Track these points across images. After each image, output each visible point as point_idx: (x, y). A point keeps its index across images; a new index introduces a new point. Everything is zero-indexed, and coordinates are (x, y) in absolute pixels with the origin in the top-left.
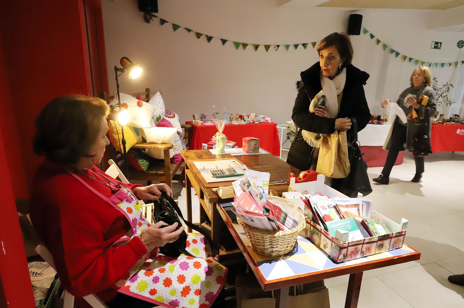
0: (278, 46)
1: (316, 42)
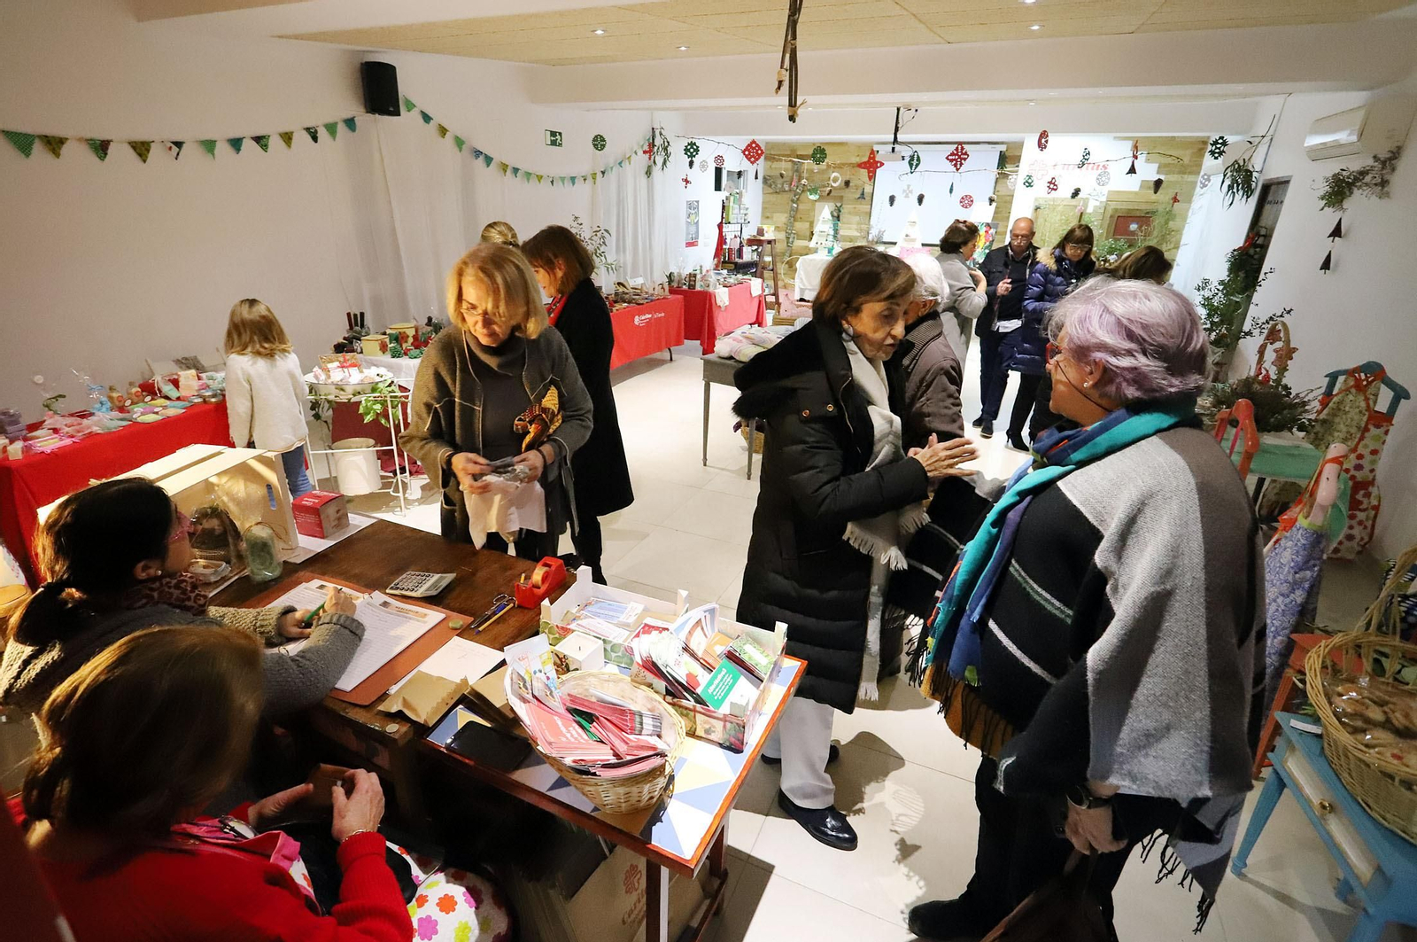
0: (179, 144)
1: (292, 133)
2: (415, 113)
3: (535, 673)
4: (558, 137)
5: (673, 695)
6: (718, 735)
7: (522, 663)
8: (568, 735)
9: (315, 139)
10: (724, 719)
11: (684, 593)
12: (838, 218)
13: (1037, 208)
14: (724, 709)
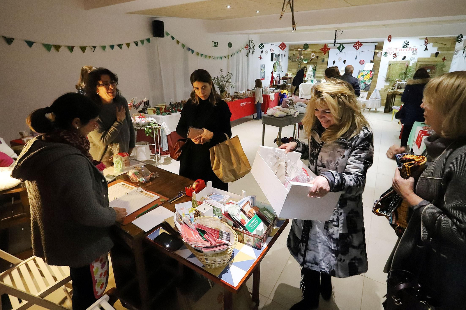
0: (95, 47)
1: (130, 43)
2: (169, 37)
3: (186, 215)
4: (217, 44)
5: (236, 227)
6: (252, 243)
7: (181, 210)
8: (195, 237)
9: (137, 45)
10: (254, 236)
11: (244, 192)
12: (315, 70)
13: (390, 65)
14: (254, 233)
